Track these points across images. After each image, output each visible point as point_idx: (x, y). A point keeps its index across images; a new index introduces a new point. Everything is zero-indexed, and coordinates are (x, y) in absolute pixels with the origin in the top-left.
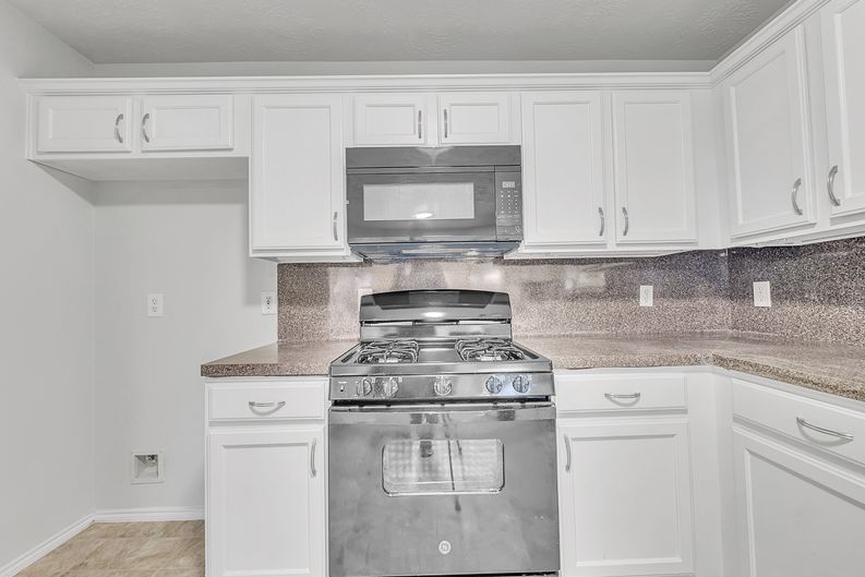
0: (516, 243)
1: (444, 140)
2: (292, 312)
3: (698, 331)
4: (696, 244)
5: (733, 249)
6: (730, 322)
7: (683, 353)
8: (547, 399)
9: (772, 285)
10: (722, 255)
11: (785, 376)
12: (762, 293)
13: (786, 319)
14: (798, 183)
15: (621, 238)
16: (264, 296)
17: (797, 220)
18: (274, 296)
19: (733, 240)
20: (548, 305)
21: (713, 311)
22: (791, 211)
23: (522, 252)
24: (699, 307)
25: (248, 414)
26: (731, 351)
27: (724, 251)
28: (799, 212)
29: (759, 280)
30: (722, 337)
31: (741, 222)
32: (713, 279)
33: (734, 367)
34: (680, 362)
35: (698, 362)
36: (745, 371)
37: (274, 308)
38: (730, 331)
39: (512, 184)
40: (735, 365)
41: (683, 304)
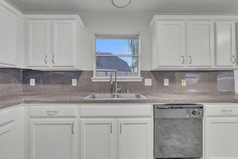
3: (12, 94)
4: (16, 66)
5: (25, 69)
6: (22, 90)
7: (14, 102)
9: (35, 80)
10: (21, 70)
11: (45, 102)
12: (33, 82)
13: (38, 89)
14: (46, 56)
17: (45, 65)
19: (27, 67)
21: (17, 87)
22: (44, 63)
24: (12, 86)
26: (28, 98)
27: (21, 69)
28: (46, 63)
29: (32, 79)
30: (20, 95)
31: (31, 62)
32: (18, 77)
33: (31, 103)
34: (13, 105)
35: (19, 103)
36: (34, 103)
38: (22, 93)
40: (32, 102)
41: (6, 85)
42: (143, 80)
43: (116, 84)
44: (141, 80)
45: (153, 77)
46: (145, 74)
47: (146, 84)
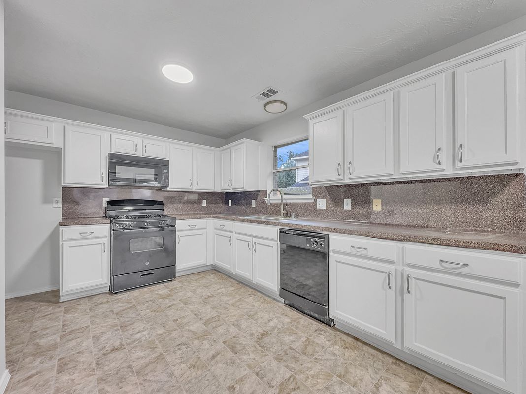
0: (166, 187)
1: (144, 154)
2: (70, 207)
3: (217, 213)
6: (225, 210)
8: (174, 226)
12: (230, 203)
15: (196, 188)
16: (55, 200)
18: (60, 200)
20: (175, 205)
21: (221, 207)
23: (168, 189)
24: (218, 206)
25: (79, 236)
28: (229, 186)
29: (230, 200)
37: (60, 205)
38: (225, 213)
39: (166, 171)
41: (214, 205)
42: (315, 200)
43: (282, 205)
44: (312, 201)
45: (328, 196)
46: (317, 192)
47: (318, 207)
